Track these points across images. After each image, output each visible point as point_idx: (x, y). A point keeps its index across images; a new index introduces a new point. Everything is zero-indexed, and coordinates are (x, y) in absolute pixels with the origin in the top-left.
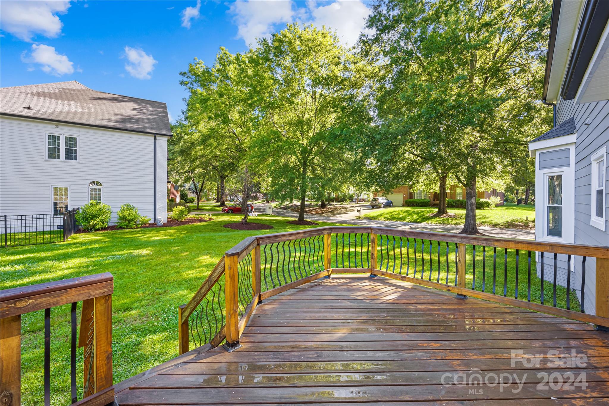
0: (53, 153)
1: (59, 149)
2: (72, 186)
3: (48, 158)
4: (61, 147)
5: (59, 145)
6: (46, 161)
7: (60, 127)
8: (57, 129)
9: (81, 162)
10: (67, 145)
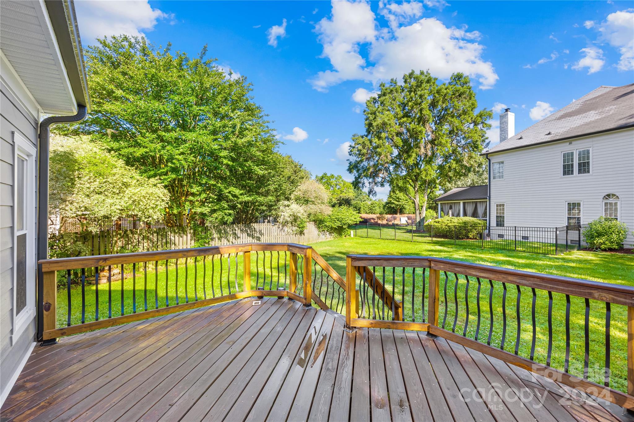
0: (568, 170)
1: (572, 165)
2: (585, 200)
3: (563, 175)
4: (574, 163)
5: (572, 161)
6: (561, 178)
7: (574, 143)
8: (571, 146)
9: (594, 174)
10: (579, 160)
